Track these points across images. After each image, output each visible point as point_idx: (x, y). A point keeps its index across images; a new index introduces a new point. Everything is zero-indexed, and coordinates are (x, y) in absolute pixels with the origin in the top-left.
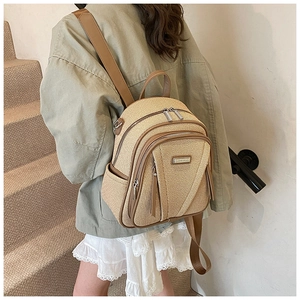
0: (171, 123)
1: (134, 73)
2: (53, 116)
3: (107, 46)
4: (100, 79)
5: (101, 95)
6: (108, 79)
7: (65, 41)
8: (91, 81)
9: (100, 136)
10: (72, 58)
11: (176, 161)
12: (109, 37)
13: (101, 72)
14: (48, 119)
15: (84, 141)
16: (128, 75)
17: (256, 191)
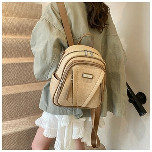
0: (86, 56)
1: (78, 33)
2: (35, 45)
3: (67, 18)
4: (60, 31)
5: (57, 37)
6: (64, 32)
7: (48, 12)
8: (55, 31)
9: (53, 58)
10: (50, 19)
11: (84, 75)
12: (69, 14)
13: (61, 28)
14: (33, 46)
15: (45, 59)
16: (74, 33)
17: (141, 115)
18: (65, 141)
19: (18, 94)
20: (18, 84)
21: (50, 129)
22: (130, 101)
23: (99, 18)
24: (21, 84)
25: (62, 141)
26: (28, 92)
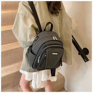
17: (85, 62)
18: (37, 82)
19: (11, 50)
20: (10, 43)
21: (29, 76)
22: (79, 54)
23: (55, 7)
24: (12, 42)
25: (36, 82)
26: (17, 48)
